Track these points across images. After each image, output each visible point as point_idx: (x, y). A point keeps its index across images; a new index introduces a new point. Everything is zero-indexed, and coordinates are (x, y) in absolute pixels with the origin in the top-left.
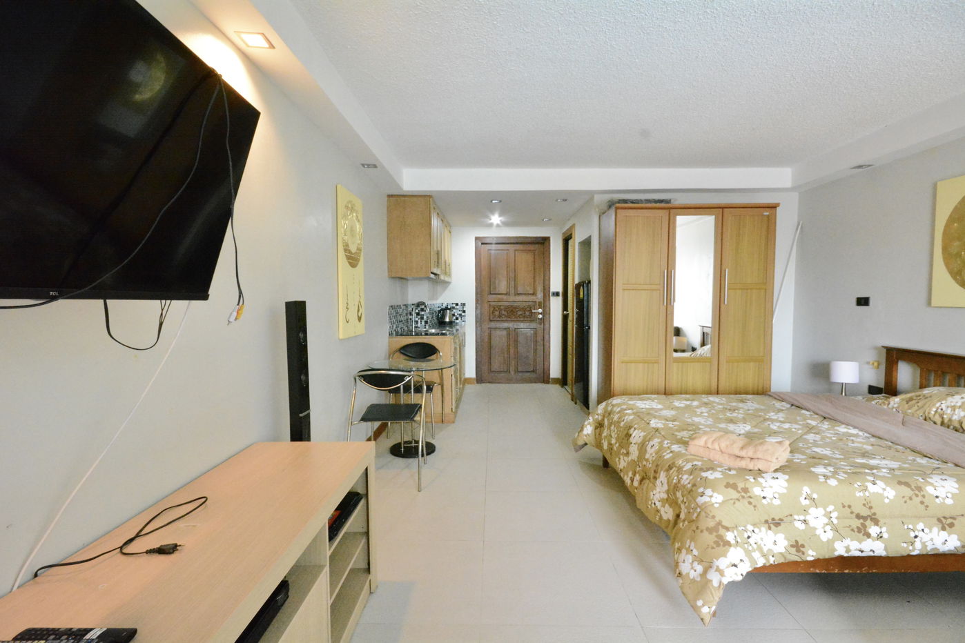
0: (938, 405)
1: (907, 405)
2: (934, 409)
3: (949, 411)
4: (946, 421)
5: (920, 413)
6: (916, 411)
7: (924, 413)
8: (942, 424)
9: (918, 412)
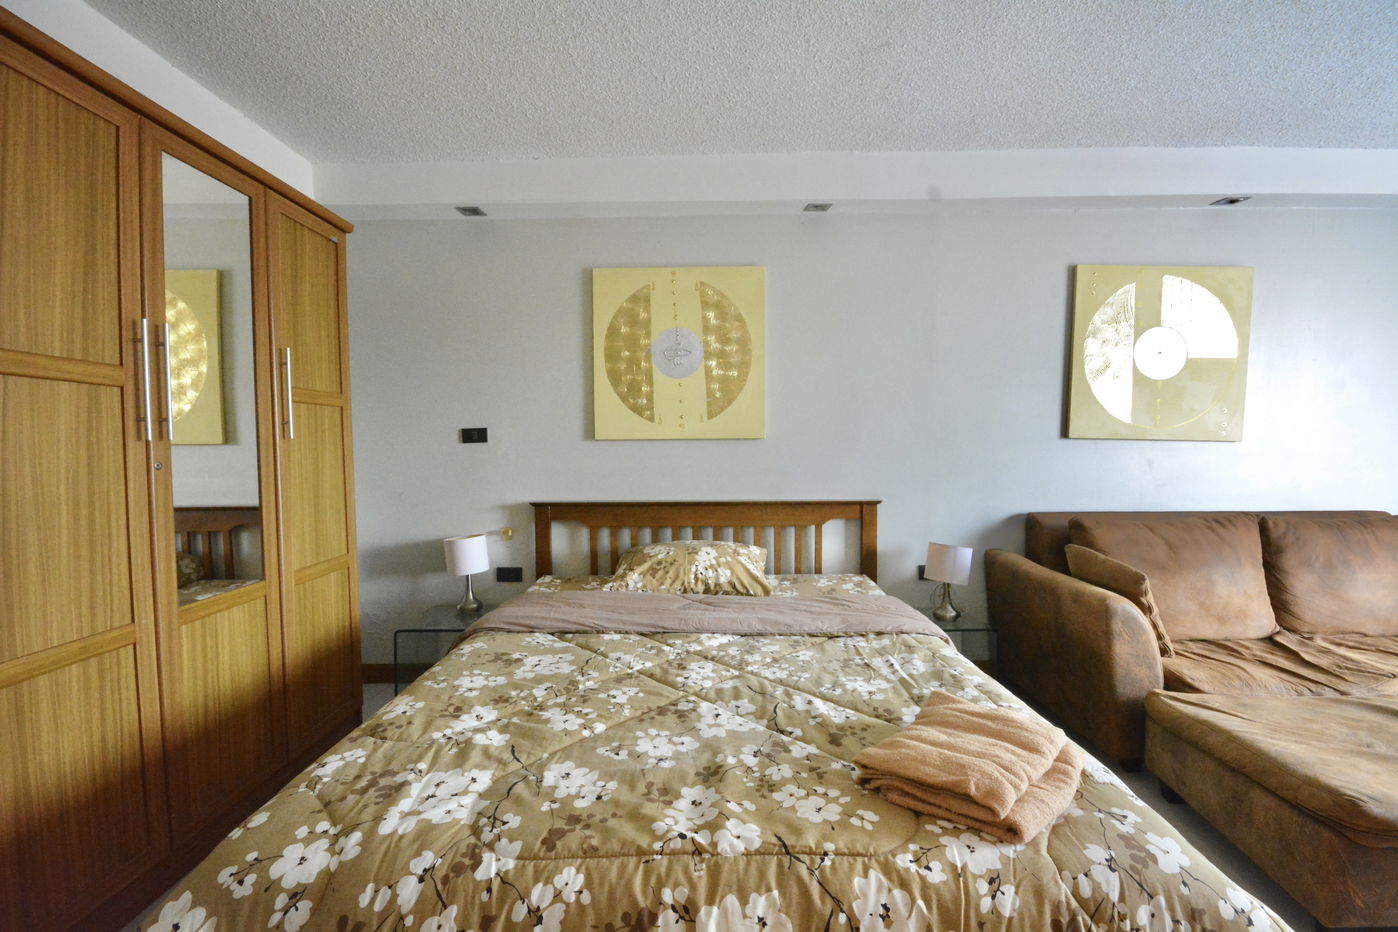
0: (694, 569)
1: (654, 581)
2: (693, 576)
3: (710, 573)
4: (712, 587)
5: (678, 585)
6: (671, 585)
7: (683, 584)
8: (707, 591)
9: (675, 586)
